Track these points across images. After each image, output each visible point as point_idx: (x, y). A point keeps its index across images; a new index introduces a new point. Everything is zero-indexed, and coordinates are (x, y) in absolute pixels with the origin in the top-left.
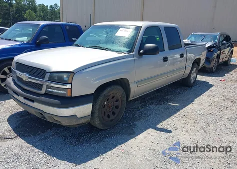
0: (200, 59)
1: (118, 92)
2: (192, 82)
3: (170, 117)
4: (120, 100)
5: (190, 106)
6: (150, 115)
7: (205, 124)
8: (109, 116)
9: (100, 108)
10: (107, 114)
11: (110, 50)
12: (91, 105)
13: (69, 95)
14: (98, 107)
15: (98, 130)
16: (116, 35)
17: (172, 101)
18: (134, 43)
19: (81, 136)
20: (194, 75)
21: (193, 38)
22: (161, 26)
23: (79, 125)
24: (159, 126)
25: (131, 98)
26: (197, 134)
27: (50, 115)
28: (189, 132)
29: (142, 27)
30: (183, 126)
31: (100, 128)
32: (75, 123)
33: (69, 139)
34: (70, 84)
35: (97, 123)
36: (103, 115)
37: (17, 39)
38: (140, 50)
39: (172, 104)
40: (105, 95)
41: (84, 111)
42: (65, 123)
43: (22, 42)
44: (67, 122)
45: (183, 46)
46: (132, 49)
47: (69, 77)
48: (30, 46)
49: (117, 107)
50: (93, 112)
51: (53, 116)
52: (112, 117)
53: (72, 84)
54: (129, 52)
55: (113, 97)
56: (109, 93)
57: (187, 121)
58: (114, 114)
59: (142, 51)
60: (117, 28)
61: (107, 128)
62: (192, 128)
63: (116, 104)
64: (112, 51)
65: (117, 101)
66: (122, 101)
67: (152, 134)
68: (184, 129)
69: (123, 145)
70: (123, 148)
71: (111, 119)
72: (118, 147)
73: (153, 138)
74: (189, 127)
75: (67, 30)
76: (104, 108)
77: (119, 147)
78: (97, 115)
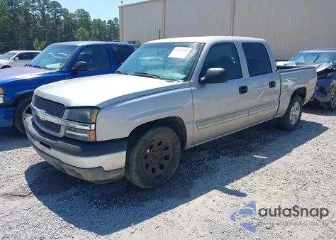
0: (304, 89)
1: (167, 136)
2: (293, 123)
3: (247, 174)
4: (170, 147)
5: (283, 159)
6: (218, 170)
7: (299, 186)
8: (154, 170)
9: (138, 158)
10: (150, 167)
11: (159, 77)
12: (124, 153)
13: (92, 139)
14: (134, 156)
15: (138, 189)
16: (170, 56)
17: (257, 151)
18: (192, 67)
19: (114, 197)
20: (295, 112)
21: (302, 57)
22: (237, 42)
23: (108, 180)
24: (229, 187)
25: (189, 145)
26: (283, 200)
27: (68, 166)
28: (272, 196)
29: (205, 44)
30: (264, 187)
31: (139, 186)
32: (101, 178)
33: (96, 200)
34: (93, 123)
35: (135, 179)
36: (144, 168)
37: (48, 66)
38: (201, 76)
39: (255, 156)
40: (145, 140)
41: (114, 161)
42: (88, 177)
43: (53, 69)
44: (89, 176)
45: (274, 69)
46: (189, 74)
47: (91, 115)
48: (63, 74)
49: (166, 158)
50: (128, 164)
51: (74, 168)
52: (159, 172)
53: (95, 123)
54: (185, 79)
55: (160, 144)
56: (151, 137)
57: (273, 181)
58: (161, 167)
59: (203, 78)
60: (172, 46)
61: (150, 187)
62: (278, 190)
63: (165, 153)
64: (161, 79)
65: (167, 148)
66: (174, 149)
67: (214, 198)
68: (264, 192)
69: (168, 212)
70: (167, 216)
71: (157, 174)
72: (160, 215)
73: (214, 203)
74: (274, 189)
75: (114, 51)
76: (146, 158)
77: (162, 215)
78: (134, 167)
